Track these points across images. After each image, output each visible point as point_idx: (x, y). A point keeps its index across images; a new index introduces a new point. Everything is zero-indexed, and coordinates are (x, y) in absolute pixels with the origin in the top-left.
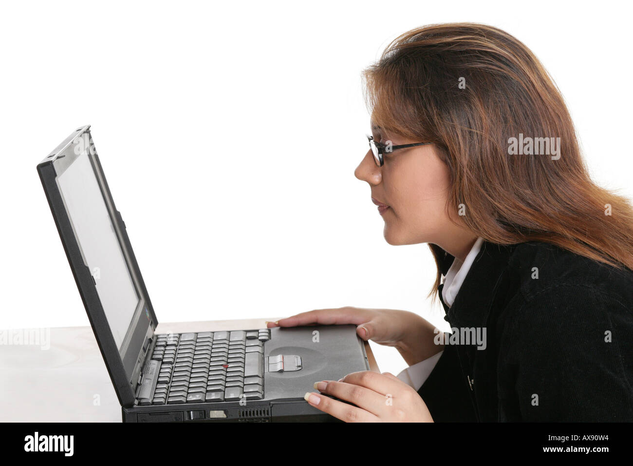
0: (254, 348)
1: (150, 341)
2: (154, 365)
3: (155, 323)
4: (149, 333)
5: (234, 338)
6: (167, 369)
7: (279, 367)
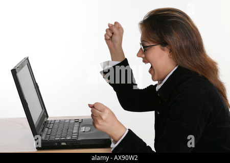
0: (77, 125)
1: (46, 122)
2: (46, 129)
3: (47, 117)
4: (45, 120)
5: (71, 122)
6: (50, 130)
7: (84, 130)
